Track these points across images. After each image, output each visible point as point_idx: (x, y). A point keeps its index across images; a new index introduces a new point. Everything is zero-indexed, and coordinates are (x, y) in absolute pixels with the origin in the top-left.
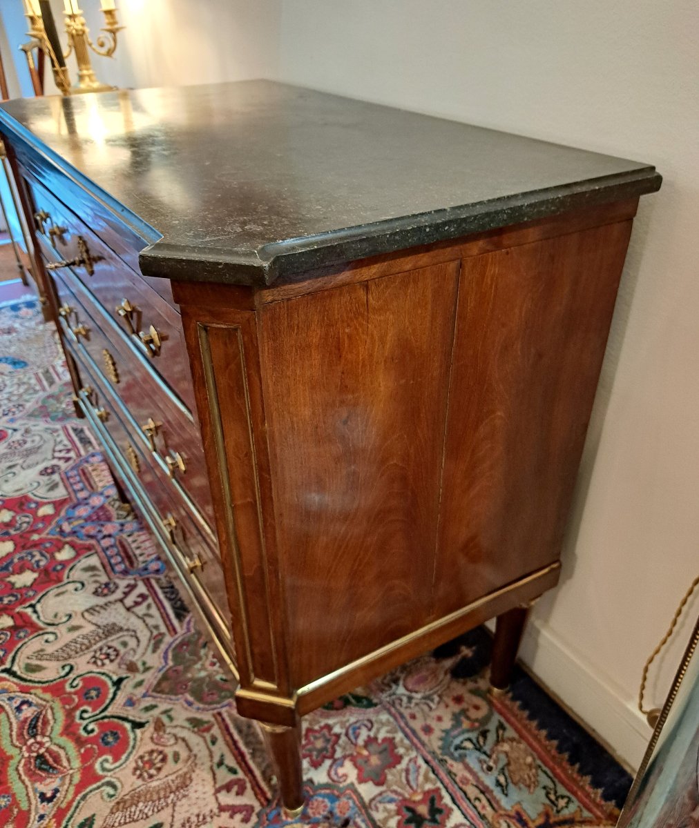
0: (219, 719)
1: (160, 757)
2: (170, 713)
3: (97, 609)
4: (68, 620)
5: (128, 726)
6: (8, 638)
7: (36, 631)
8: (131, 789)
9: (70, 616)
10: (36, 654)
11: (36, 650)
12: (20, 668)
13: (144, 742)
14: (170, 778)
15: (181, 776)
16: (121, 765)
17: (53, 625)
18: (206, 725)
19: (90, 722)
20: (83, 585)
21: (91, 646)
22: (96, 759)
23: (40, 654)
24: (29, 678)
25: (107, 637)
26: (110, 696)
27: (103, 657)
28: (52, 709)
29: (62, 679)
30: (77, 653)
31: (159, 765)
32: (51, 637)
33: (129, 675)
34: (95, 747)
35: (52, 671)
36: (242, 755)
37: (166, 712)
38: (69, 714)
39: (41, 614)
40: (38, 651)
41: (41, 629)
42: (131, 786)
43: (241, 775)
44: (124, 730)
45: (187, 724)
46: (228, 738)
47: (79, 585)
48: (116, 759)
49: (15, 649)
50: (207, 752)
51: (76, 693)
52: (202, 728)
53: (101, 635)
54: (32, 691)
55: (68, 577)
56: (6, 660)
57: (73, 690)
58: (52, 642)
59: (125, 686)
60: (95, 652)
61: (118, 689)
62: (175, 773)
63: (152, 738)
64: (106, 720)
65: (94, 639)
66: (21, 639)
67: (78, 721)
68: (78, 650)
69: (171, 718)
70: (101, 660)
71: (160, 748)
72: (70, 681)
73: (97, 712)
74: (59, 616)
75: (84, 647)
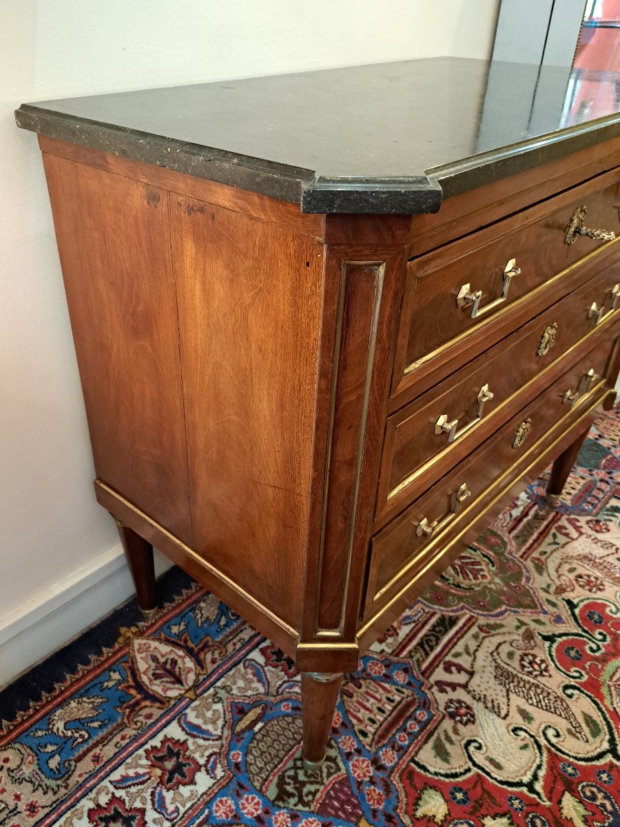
0: (526, 556)
1: (579, 579)
2: (546, 588)
3: (490, 705)
4: (521, 729)
5: (577, 611)
6: (584, 783)
7: (556, 756)
8: (614, 586)
9: (515, 730)
10: (578, 735)
11: (574, 740)
12: (603, 740)
13: (579, 595)
14: (588, 567)
15: (582, 562)
16: (606, 600)
17: (536, 742)
18: (536, 562)
19: (597, 639)
20: (469, 743)
21: (533, 684)
22: (615, 619)
23: (574, 732)
24: (604, 722)
25: (514, 676)
26: (564, 638)
27: (536, 667)
28: (611, 677)
29: (582, 689)
30: (549, 694)
31: (586, 578)
32: (550, 733)
33: (537, 634)
34: (609, 625)
35: (582, 705)
36: (541, 534)
37: (546, 591)
38: (604, 660)
39: (535, 766)
40: (574, 735)
41: (549, 750)
42: (612, 587)
43: (553, 530)
44: (582, 612)
45: (545, 574)
46: (535, 546)
47: (471, 748)
48: (605, 606)
49: (589, 764)
50: (555, 554)
51: (584, 669)
52: (540, 564)
53: (516, 683)
54: (612, 710)
55: (469, 770)
56: (605, 764)
57: (583, 672)
58: (555, 729)
59: (548, 632)
60: (536, 676)
61: (554, 635)
62: (583, 566)
63: (572, 590)
64: (586, 628)
65: (524, 687)
66: (575, 767)
67: (603, 650)
68: (545, 694)
69: (549, 586)
70: (540, 666)
71: (574, 582)
72: (579, 680)
73: (585, 639)
74: (522, 743)
75: (539, 691)
